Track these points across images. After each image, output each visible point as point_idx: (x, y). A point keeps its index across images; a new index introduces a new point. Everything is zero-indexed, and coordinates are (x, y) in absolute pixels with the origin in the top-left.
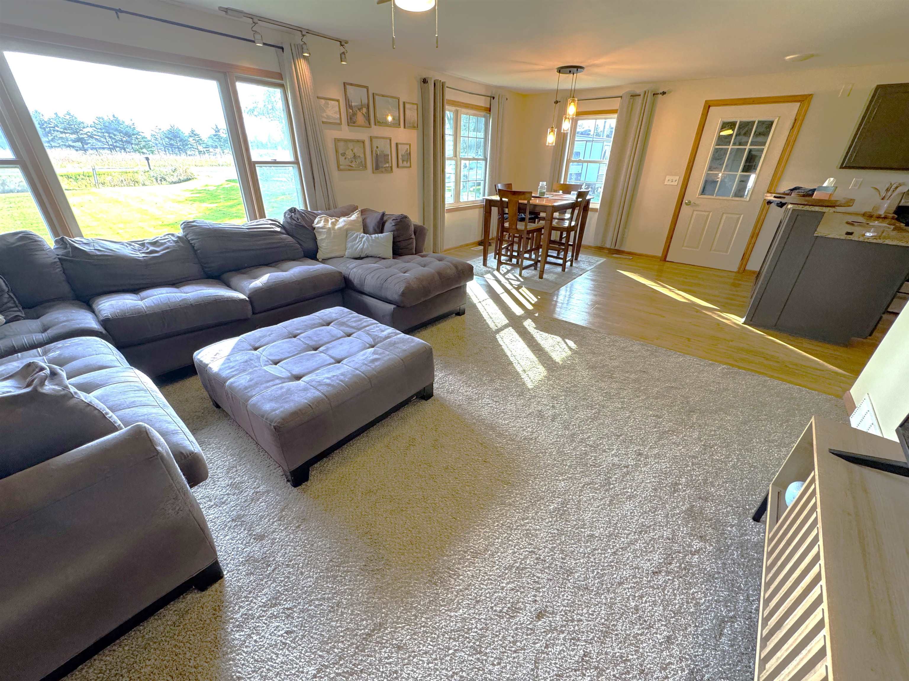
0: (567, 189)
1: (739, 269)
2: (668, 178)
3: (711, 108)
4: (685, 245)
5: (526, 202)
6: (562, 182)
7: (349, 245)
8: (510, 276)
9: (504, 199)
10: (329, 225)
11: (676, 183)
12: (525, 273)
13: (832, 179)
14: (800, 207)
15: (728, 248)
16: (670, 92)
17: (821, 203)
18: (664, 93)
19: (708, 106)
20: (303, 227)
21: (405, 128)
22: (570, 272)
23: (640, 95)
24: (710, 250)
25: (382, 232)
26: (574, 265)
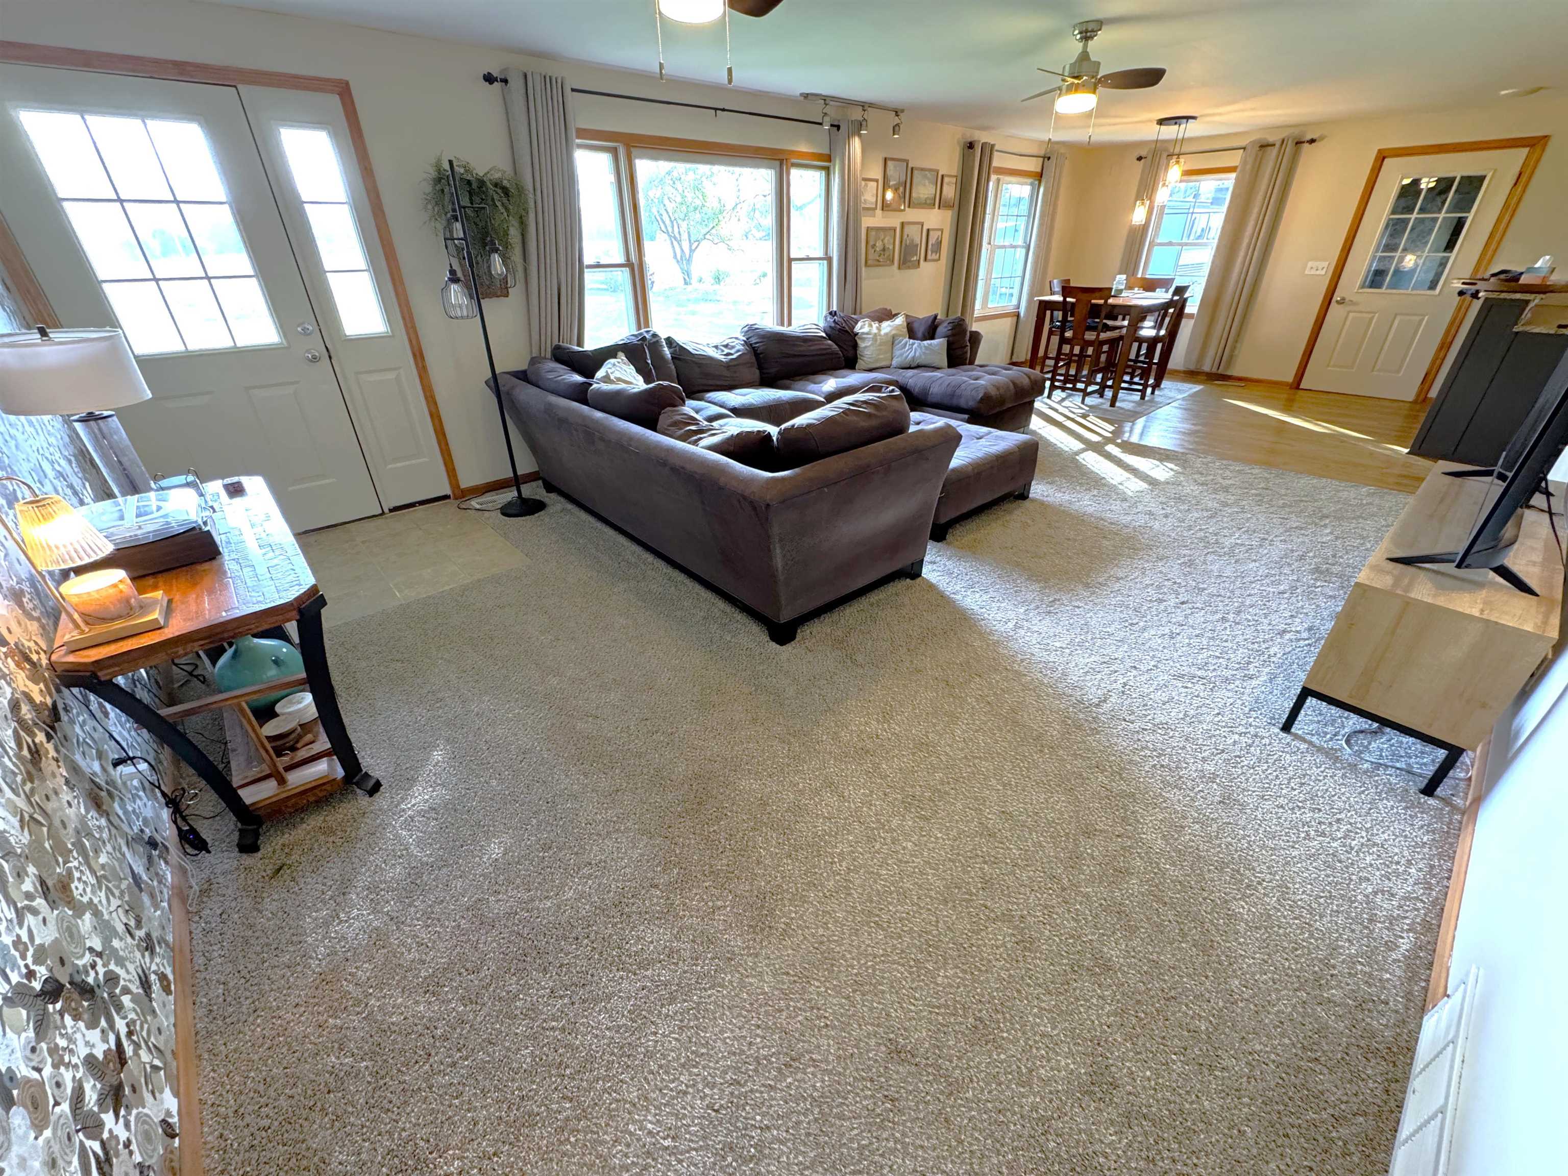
0: (1150, 285)
1: (1418, 395)
2: (1310, 264)
3: (1386, 160)
4: (1332, 363)
5: (1102, 302)
6: (1139, 275)
7: (897, 353)
8: (1066, 403)
9: (1068, 299)
10: (875, 330)
11: (1323, 272)
12: (1089, 400)
13: (1548, 257)
14: (1494, 295)
15: (1401, 367)
16: (1322, 138)
17: (1530, 289)
18: (1312, 141)
19: (1381, 157)
20: (847, 331)
21: (939, 208)
22: (1152, 401)
23: (1274, 145)
24: (1373, 371)
25: (932, 338)
26: (1156, 392)
